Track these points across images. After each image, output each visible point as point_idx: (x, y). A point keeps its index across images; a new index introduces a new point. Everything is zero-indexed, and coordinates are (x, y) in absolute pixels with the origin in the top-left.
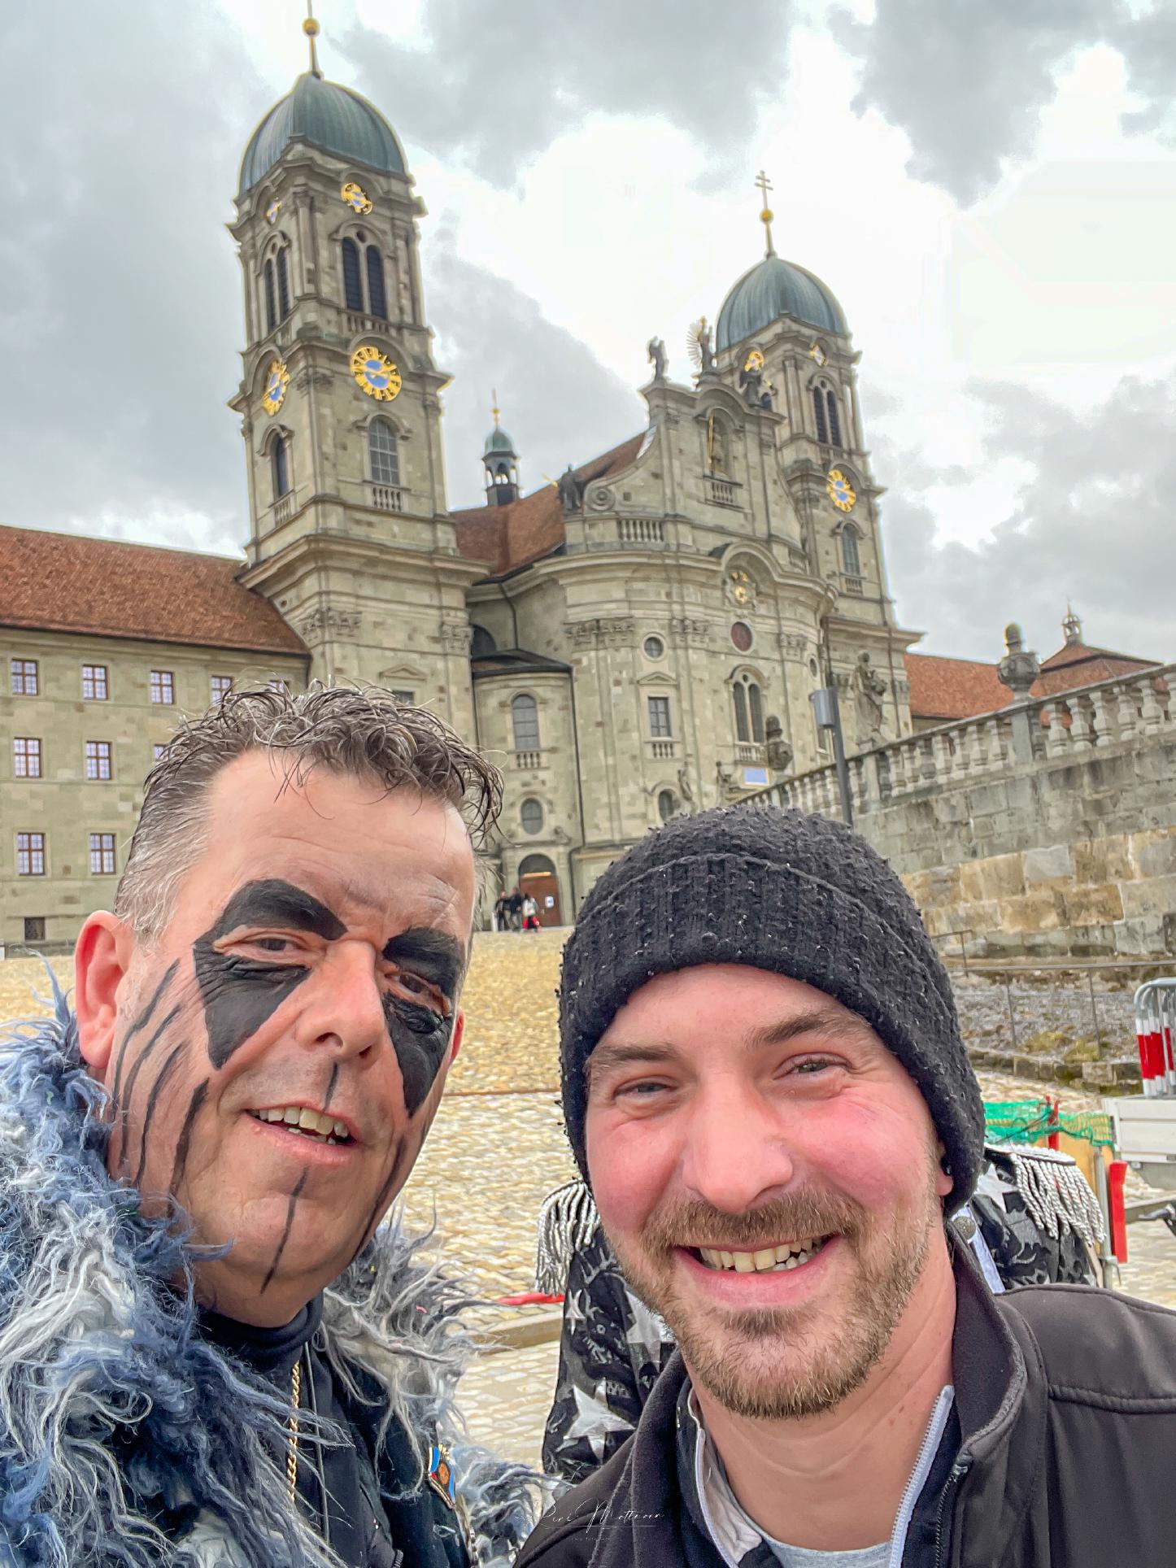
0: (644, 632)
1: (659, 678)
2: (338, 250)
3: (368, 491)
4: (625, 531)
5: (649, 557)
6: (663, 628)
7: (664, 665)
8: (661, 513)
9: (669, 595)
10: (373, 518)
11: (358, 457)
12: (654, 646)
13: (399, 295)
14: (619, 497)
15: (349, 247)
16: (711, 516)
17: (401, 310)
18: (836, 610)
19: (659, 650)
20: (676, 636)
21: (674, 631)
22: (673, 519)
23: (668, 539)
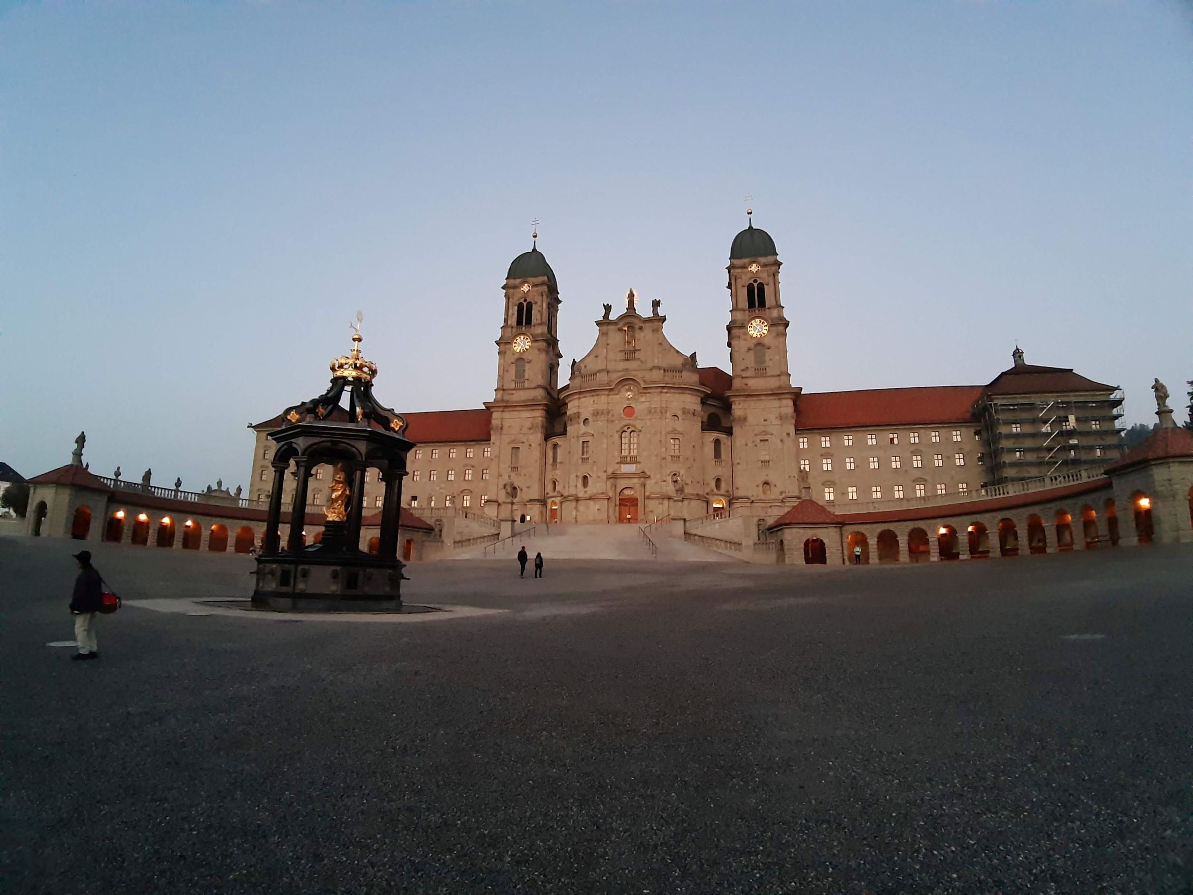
0: (583, 417)
1: (584, 434)
2: (516, 308)
3: (513, 383)
6: (590, 414)
7: (589, 429)
8: (596, 370)
9: (593, 401)
10: (514, 392)
11: (512, 373)
12: (586, 422)
14: (583, 368)
15: (522, 305)
16: (623, 365)
18: (746, 385)
19: (588, 423)
20: (594, 417)
21: (593, 414)
22: (600, 371)
23: (598, 379)
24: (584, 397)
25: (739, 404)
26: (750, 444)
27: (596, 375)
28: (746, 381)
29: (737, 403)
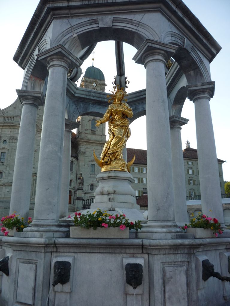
0: (3, 139)
1: (3, 149)
4: (5, 119)
6: (8, 138)
7: (6, 146)
8: (14, 115)
9: (11, 132)
12: (5, 142)
14: (5, 112)
18: (87, 137)
19: (6, 143)
20: (10, 140)
21: (10, 139)
22: (16, 116)
23: (15, 121)
24: (6, 128)
25: (83, 145)
26: (86, 165)
27: (14, 118)
28: (87, 135)
29: (82, 145)
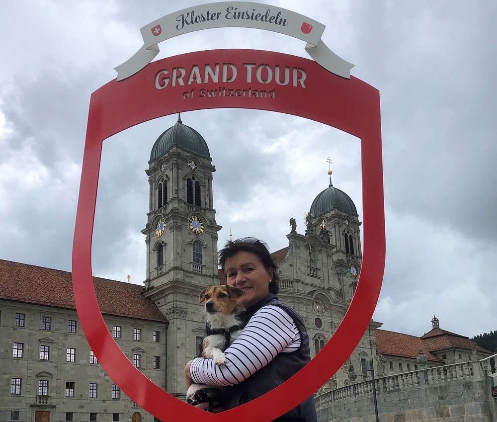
2: (186, 183)
3: (192, 266)
5: (288, 294)
8: (292, 278)
10: (192, 275)
11: (189, 254)
13: (205, 199)
15: (189, 181)
16: (309, 280)
17: (206, 204)
22: (296, 281)
23: (295, 288)
27: (292, 283)
